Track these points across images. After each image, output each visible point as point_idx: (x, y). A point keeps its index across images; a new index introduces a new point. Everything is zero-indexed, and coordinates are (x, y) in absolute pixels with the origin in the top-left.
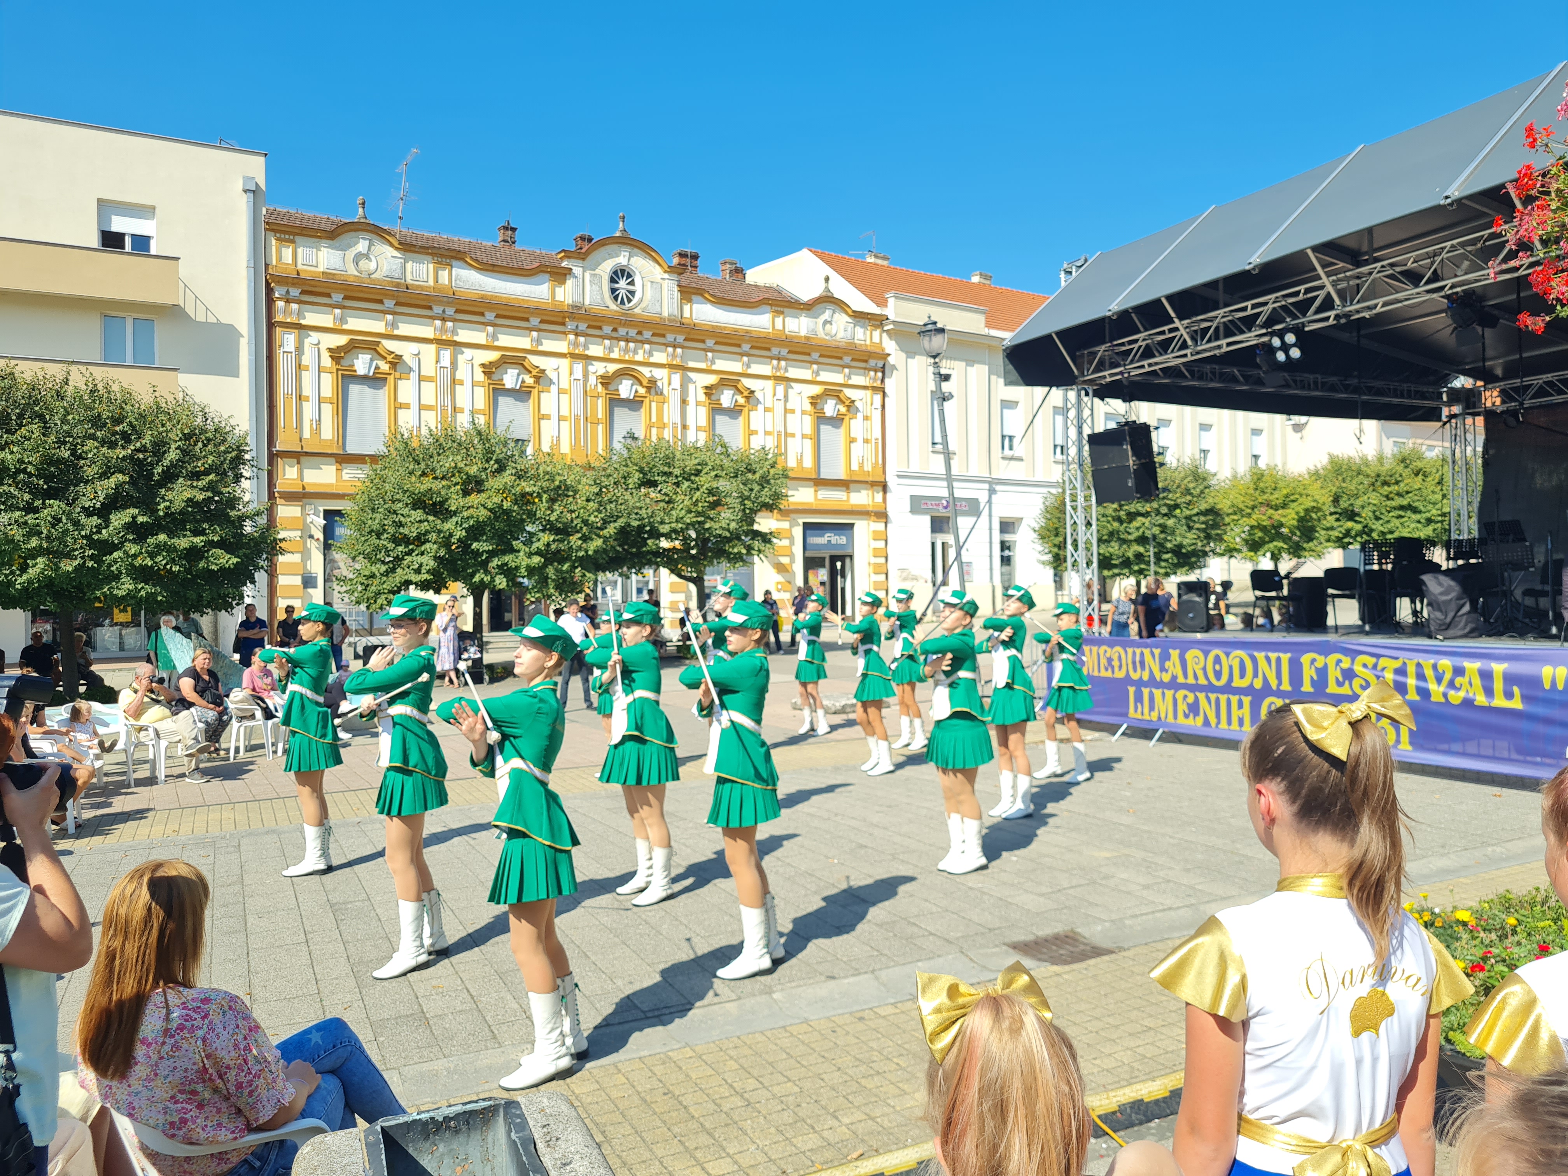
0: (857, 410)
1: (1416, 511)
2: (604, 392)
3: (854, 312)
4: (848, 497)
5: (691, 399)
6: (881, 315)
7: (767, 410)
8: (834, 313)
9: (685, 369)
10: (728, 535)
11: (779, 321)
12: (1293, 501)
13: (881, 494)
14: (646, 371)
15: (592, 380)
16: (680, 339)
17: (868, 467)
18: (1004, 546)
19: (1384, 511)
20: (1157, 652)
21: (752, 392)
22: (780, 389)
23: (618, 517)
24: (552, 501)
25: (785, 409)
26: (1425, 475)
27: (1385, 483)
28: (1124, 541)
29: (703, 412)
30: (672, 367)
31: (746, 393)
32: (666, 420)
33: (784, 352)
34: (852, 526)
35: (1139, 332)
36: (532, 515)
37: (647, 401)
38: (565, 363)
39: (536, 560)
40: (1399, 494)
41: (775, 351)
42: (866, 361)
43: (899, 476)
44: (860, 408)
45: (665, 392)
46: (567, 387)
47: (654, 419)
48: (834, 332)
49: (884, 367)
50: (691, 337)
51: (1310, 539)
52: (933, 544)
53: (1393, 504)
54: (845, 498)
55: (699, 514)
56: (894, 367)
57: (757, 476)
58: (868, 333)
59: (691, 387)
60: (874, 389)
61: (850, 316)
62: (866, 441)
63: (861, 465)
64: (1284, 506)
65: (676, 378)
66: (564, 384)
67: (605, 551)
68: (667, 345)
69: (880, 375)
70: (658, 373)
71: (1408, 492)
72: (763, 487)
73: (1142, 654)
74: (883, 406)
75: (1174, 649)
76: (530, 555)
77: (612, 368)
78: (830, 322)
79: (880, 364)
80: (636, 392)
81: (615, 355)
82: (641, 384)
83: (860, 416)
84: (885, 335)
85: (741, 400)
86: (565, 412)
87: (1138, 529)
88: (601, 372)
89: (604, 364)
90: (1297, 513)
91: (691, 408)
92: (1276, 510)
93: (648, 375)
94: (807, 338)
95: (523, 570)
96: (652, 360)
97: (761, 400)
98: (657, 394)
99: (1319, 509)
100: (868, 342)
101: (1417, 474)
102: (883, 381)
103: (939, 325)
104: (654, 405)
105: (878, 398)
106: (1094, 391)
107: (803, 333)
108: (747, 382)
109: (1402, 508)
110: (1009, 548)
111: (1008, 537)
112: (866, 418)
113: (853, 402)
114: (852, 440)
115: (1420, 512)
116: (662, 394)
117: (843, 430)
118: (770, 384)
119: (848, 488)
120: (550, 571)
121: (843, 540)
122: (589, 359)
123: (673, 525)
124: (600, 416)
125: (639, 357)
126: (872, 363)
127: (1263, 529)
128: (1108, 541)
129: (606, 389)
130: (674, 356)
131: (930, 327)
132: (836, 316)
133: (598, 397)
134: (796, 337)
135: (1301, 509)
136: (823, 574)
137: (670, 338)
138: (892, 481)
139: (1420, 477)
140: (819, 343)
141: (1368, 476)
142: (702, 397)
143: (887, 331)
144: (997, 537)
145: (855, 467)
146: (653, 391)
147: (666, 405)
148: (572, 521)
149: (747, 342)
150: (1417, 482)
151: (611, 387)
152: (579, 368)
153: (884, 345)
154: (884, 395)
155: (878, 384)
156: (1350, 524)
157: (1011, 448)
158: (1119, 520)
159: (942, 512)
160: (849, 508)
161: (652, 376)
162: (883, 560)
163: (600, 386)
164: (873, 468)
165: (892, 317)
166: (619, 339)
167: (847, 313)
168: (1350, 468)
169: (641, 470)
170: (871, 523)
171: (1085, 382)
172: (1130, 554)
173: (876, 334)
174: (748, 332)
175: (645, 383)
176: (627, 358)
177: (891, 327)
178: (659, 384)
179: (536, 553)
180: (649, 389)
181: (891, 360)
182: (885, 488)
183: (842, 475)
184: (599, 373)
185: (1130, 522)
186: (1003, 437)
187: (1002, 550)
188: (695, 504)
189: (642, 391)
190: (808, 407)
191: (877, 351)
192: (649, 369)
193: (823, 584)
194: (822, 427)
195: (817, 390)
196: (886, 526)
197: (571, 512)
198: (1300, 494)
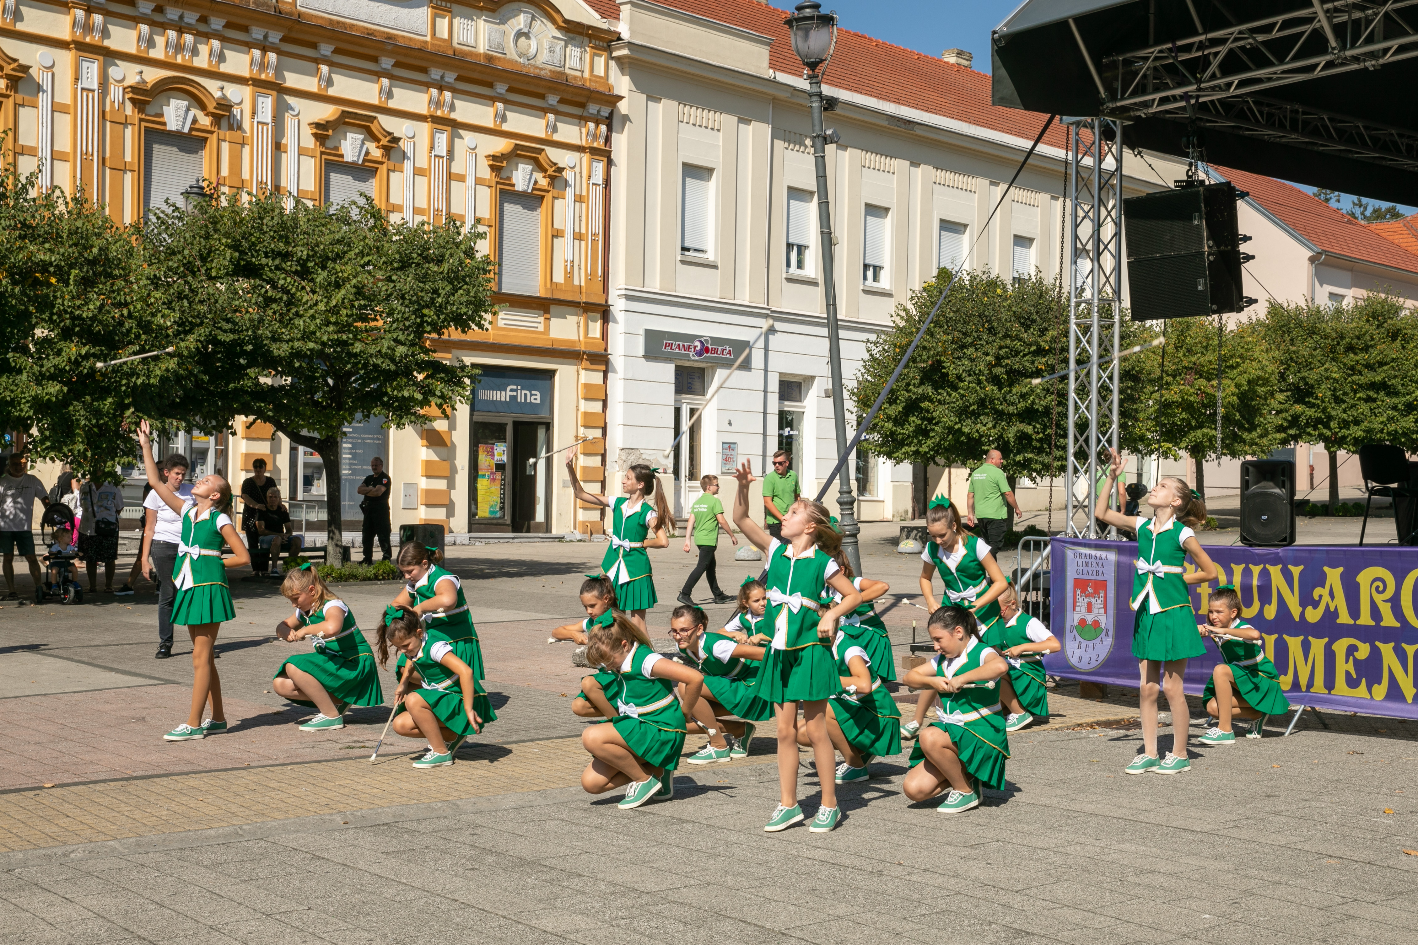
0: (566, 183)
1: (1392, 392)
2: (137, 116)
3: (566, 21)
4: (547, 328)
5: (290, 140)
6: (609, 32)
7: (418, 172)
8: (533, 18)
9: (280, 90)
11: (443, 24)
12: (1232, 367)
13: (598, 324)
14: (212, 86)
15: (115, 93)
16: (275, 37)
17: (580, 279)
18: (786, 420)
19: (1348, 389)
20: (1296, 571)
21: (396, 140)
22: (442, 140)
23: (193, 326)
24: (87, 283)
25: (450, 175)
26: (1407, 340)
27: (1350, 348)
28: (1000, 415)
29: (310, 167)
30: (257, 83)
31: (384, 141)
32: (246, 175)
33: (450, 77)
34: (551, 373)
36: (45, 305)
37: (213, 139)
38: (65, 59)
39: (53, 388)
40: (1369, 366)
41: (435, 74)
42: (583, 106)
43: (628, 298)
44: (571, 182)
45: (246, 125)
46: (68, 100)
47: (225, 172)
48: (533, 50)
49: (611, 114)
50: (294, 35)
51: (1253, 428)
52: (678, 411)
53: (1362, 380)
54: (541, 328)
55: (343, 327)
56: (626, 118)
58: (587, 57)
59: (290, 123)
60: (594, 151)
61: (559, 28)
62: (578, 237)
63: (569, 275)
64: (1220, 373)
65: (267, 104)
66: (64, 97)
67: (178, 379)
68: (249, 45)
69: (603, 128)
70: (234, 92)
71: (1381, 364)
72: (455, 290)
73: (1265, 574)
74: (607, 182)
75: (1333, 566)
76: (40, 379)
77: (153, 75)
78: (527, 35)
79: (605, 112)
80: (195, 121)
81: (158, 53)
82: (203, 107)
83: (570, 193)
84: (612, 64)
85: (376, 153)
86: (64, 144)
87: (1023, 396)
88: (132, 80)
89: (138, 68)
90: (1238, 386)
91: (289, 160)
92: (1209, 380)
93: (218, 94)
94: (490, 58)
95: (25, 407)
96: (224, 68)
97: (410, 153)
98: (231, 128)
99: (1266, 382)
100: (587, 74)
101: (1394, 338)
102: (608, 140)
103: (823, 11)
104: (225, 146)
105: (599, 168)
106: (1125, 130)
107: (482, 48)
108: (387, 122)
109: (1373, 386)
110: (790, 424)
111: (789, 406)
112: (579, 199)
113: (561, 170)
114: (557, 234)
115: (1397, 394)
116: (240, 127)
117: (540, 214)
118: (425, 128)
119: (547, 311)
120: (78, 411)
121: (536, 398)
122: (110, 56)
123: (296, 344)
124: (128, 158)
125: (201, 61)
126: (593, 108)
127: (1187, 406)
128: (976, 415)
129: (141, 111)
130: (263, 66)
131: (808, 12)
132: (537, 24)
133: (125, 124)
134: (471, 54)
135: (1243, 380)
136: (501, 452)
137: (257, 33)
138: (618, 305)
139: (1398, 343)
140: (508, 67)
141: (1326, 337)
142: (309, 142)
143: (618, 60)
144: (774, 405)
145: (559, 277)
146: (224, 123)
147: (246, 150)
148: (121, 324)
149: (390, 54)
150: (1394, 349)
151: (151, 109)
152: (92, 70)
153: (612, 80)
154: (610, 163)
155: (600, 144)
156: (1299, 408)
157: (800, 265)
158: (995, 380)
159: (694, 360)
160: (548, 345)
161: (224, 98)
162: (598, 433)
163: (129, 106)
164: (589, 281)
165: (626, 35)
166: (163, 26)
167: (554, 21)
168: (1299, 324)
170: (583, 373)
171: (1113, 112)
172: (1011, 435)
173: (600, 62)
174: (390, 37)
175: (211, 107)
176: (179, 60)
177: (625, 52)
178: (236, 111)
179: (52, 377)
180: (217, 119)
181: (623, 107)
182: (605, 313)
183: (537, 289)
184: (128, 83)
185: (1011, 385)
186: (789, 246)
187: (781, 427)
188: (335, 311)
189: (205, 121)
190: (486, 173)
191: (601, 89)
192: (220, 83)
193: (500, 467)
194: (507, 207)
195: (501, 145)
196: (605, 377)
197: (120, 305)
198: (1241, 356)
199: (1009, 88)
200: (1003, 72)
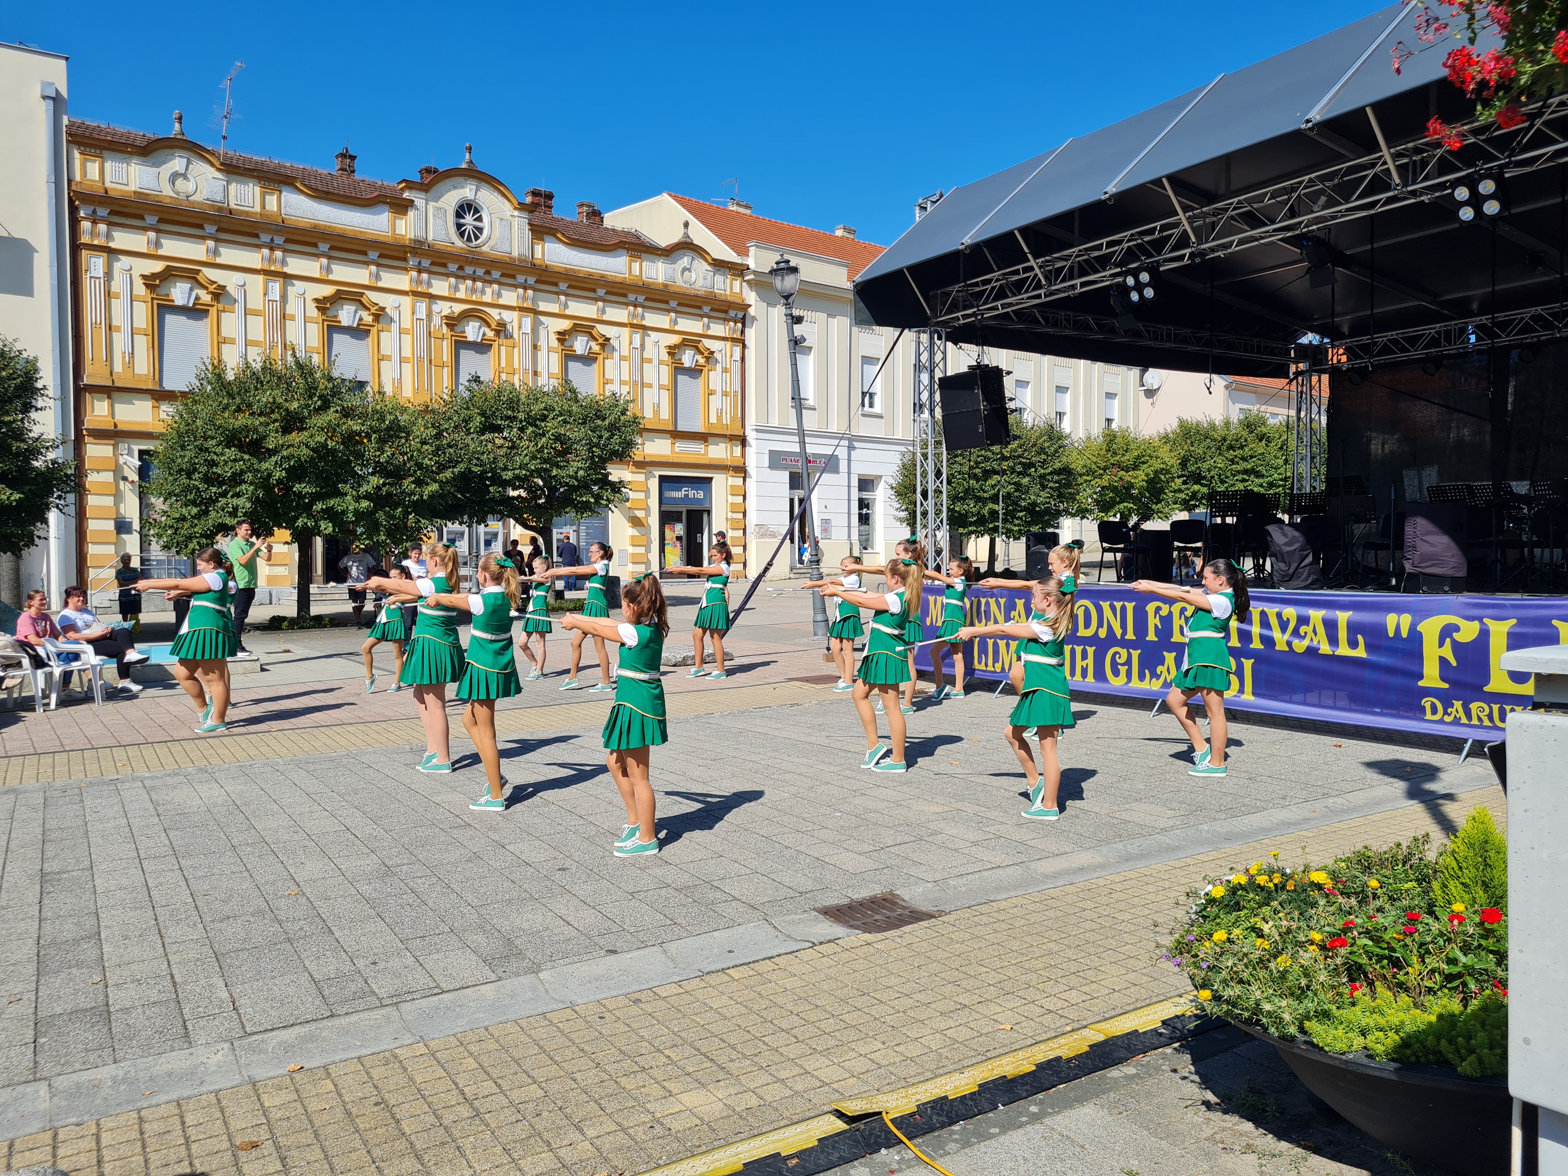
0: (716, 361)
1: (1259, 475)
2: (450, 333)
3: (713, 260)
4: (706, 451)
5: (542, 343)
6: (742, 265)
7: (622, 358)
8: (693, 259)
9: (536, 312)
10: (576, 483)
11: (636, 266)
12: (1144, 463)
13: (739, 448)
14: (494, 313)
15: (437, 320)
16: (531, 280)
17: (727, 420)
18: (863, 504)
19: (1229, 474)
20: (1002, 601)
21: (608, 339)
22: (637, 338)
23: (458, 462)
24: (382, 441)
25: (642, 358)
26: (1269, 441)
27: (1231, 447)
28: (979, 499)
29: (555, 359)
30: (521, 309)
31: (601, 341)
32: (516, 366)
33: (641, 299)
34: (710, 480)
35: (993, 271)
36: (360, 455)
37: (495, 344)
38: (407, 301)
39: (365, 504)
40: (1244, 459)
41: (632, 297)
42: (726, 312)
43: (757, 431)
44: (720, 359)
45: (516, 336)
46: (409, 326)
47: (503, 364)
48: (693, 279)
49: (744, 316)
50: (543, 279)
51: (1159, 501)
52: (792, 501)
53: (1239, 468)
54: (703, 451)
55: (545, 461)
56: (754, 318)
57: (607, 422)
58: (728, 281)
59: (542, 333)
60: (734, 340)
61: (709, 264)
62: (725, 394)
63: (719, 417)
64: (1136, 467)
65: (528, 322)
66: (407, 323)
67: (441, 496)
68: (516, 286)
69: (740, 325)
70: (507, 315)
71: (1252, 457)
72: (613, 435)
73: (987, 604)
74: (743, 359)
75: (1020, 599)
76: (357, 499)
77: (458, 308)
78: (689, 270)
79: (740, 315)
80: (484, 334)
81: (461, 295)
82: (489, 326)
83: (719, 366)
84: (744, 284)
85: (596, 348)
86: (407, 352)
87: (993, 486)
88: (446, 312)
89: (449, 304)
90: (1147, 475)
91: (542, 355)
92: (1127, 472)
93: (497, 318)
94: (666, 286)
95: (350, 515)
96: (501, 301)
97: (617, 347)
98: (506, 337)
99: (1168, 472)
100: (728, 292)
101: (1261, 440)
102: (743, 332)
103: (792, 264)
104: (503, 349)
105: (737, 350)
106: (947, 334)
107: (661, 280)
108: (602, 329)
109: (1246, 472)
110: (867, 507)
111: (865, 495)
112: (725, 370)
113: (712, 353)
114: (711, 393)
115: (1263, 476)
116: (511, 337)
117: (701, 380)
118: (626, 331)
119: (706, 441)
120: (381, 516)
121: (701, 495)
122: (432, 298)
123: (517, 472)
124: (445, 359)
125: (487, 298)
126: (732, 313)
127: (1114, 489)
128: (963, 499)
129: (452, 330)
130: (525, 299)
131: (782, 265)
132: (696, 262)
133: (443, 339)
134: (654, 283)
135: (1149, 471)
136: (680, 529)
137: (521, 279)
138: (751, 436)
139: (1264, 442)
140: (677, 290)
141: (1215, 440)
142: (555, 343)
143: (748, 282)
144: (855, 495)
145: (713, 419)
146: (502, 335)
147: (516, 350)
148: (405, 464)
149: (602, 286)
150: (1260, 447)
151: (457, 329)
152: (422, 307)
153: (744, 295)
154: (744, 347)
155: (737, 335)
156: (1196, 487)
157: (871, 405)
158: (975, 477)
159: (799, 467)
160: (707, 462)
161: (502, 319)
162: (741, 516)
163: (444, 326)
164: (732, 420)
165: (752, 266)
166: (464, 278)
167: (706, 260)
168: (1198, 432)
169: (483, 414)
170: (730, 478)
171: (938, 324)
172: (985, 511)
173: (737, 283)
174: (603, 276)
175: (493, 326)
176: (474, 298)
177: (751, 277)
178: (509, 327)
179: (365, 497)
180: (498, 333)
181: (752, 311)
182: (743, 441)
183: (700, 428)
184: (443, 314)
185: (985, 481)
186: (864, 394)
187: (860, 508)
188: (540, 451)
189: (490, 334)
190: (665, 357)
191: (737, 301)
192: (498, 311)
193: (679, 538)
194: (680, 377)
195: (675, 339)
196: (744, 480)
197: (403, 454)
198: (1150, 456)
199: (866, 314)
200: (862, 304)
